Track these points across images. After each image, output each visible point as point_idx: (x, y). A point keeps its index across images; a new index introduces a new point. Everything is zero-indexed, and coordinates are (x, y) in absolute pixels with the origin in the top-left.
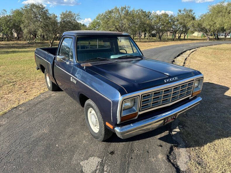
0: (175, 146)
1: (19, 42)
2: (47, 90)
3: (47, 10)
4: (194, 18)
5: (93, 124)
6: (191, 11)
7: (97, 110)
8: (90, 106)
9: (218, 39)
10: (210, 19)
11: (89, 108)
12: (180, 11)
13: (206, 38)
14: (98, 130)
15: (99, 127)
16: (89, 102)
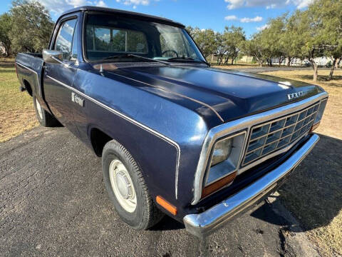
0: (286, 229)
1: (8, 60)
2: (37, 125)
3: (47, 12)
4: (244, 38)
5: (123, 196)
6: (240, 29)
7: (133, 164)
8: (114, 155)
11: (112, 159)
12: (227, 29)
14: (135, 206)
15: (135, 200)
16: (112, 145)
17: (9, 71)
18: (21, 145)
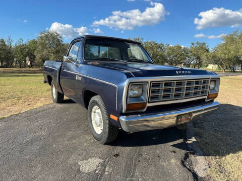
0: (191, 153)
1: (31, 69)
2: (52, 101)
4: (207, 51)
5: (96, 124)
6: (204, 44)
8: (96, 103)
9: (234, 72)
10: (224, 47)
11: (93, 106)
12: (193, 44)
13: (222, 70)
14: (101, 131)
15: (102, 128)
16: (96, 98)
17: (32, 76)
18: (43, 111)
